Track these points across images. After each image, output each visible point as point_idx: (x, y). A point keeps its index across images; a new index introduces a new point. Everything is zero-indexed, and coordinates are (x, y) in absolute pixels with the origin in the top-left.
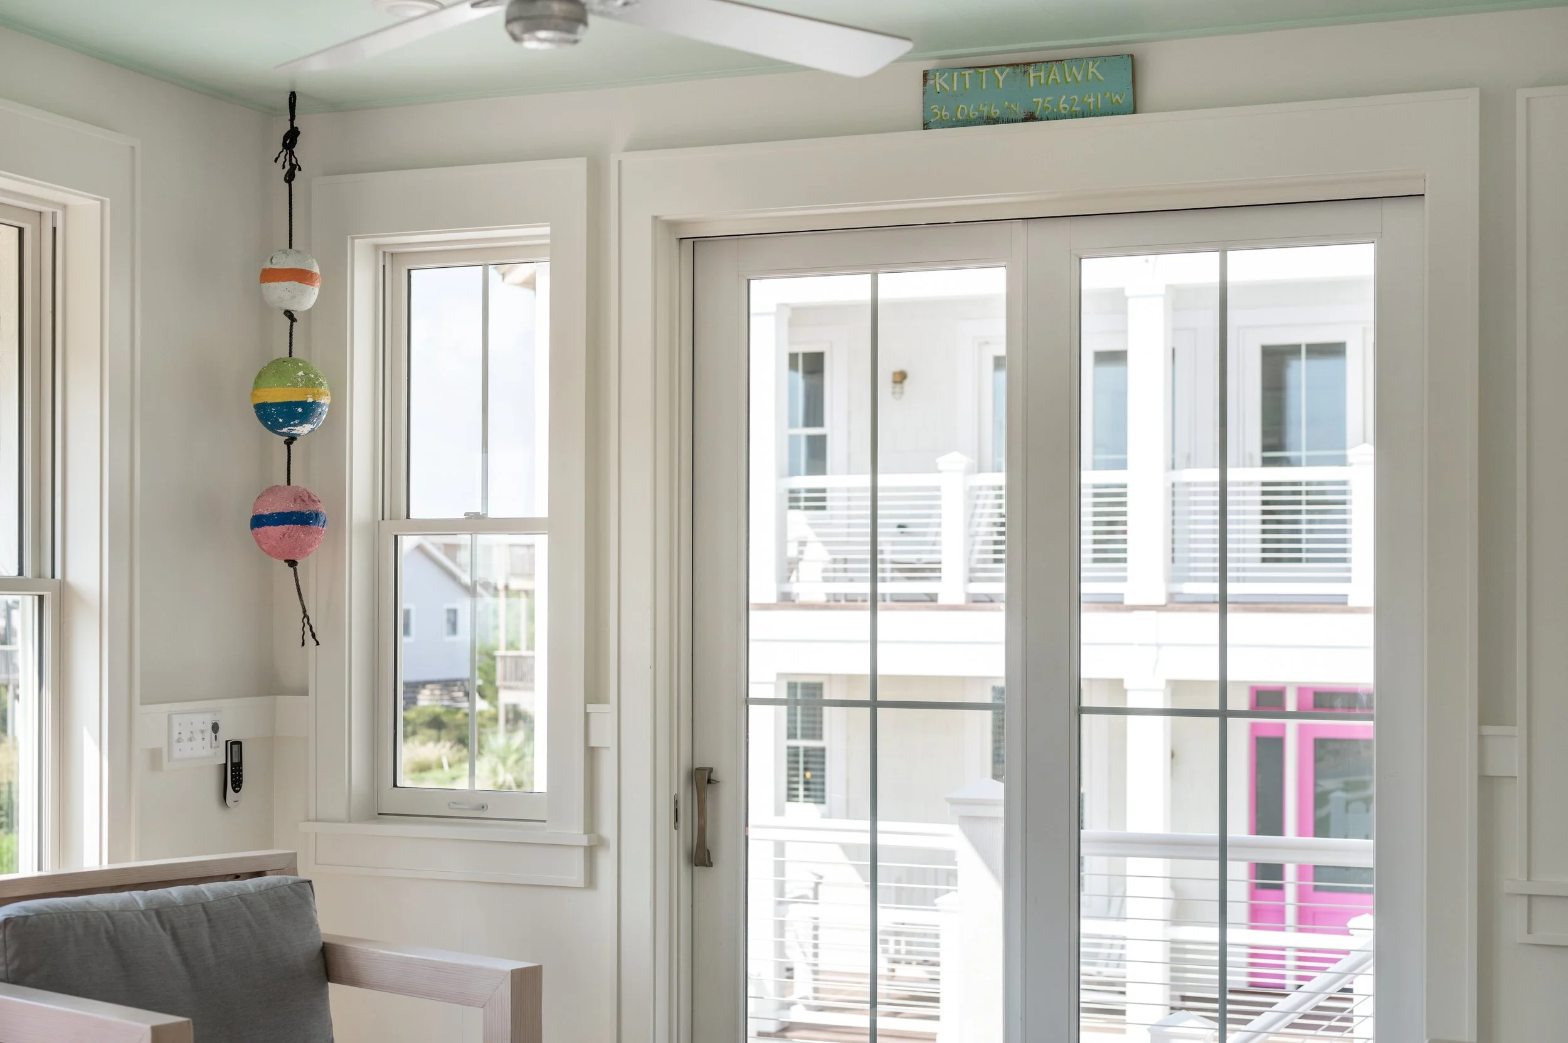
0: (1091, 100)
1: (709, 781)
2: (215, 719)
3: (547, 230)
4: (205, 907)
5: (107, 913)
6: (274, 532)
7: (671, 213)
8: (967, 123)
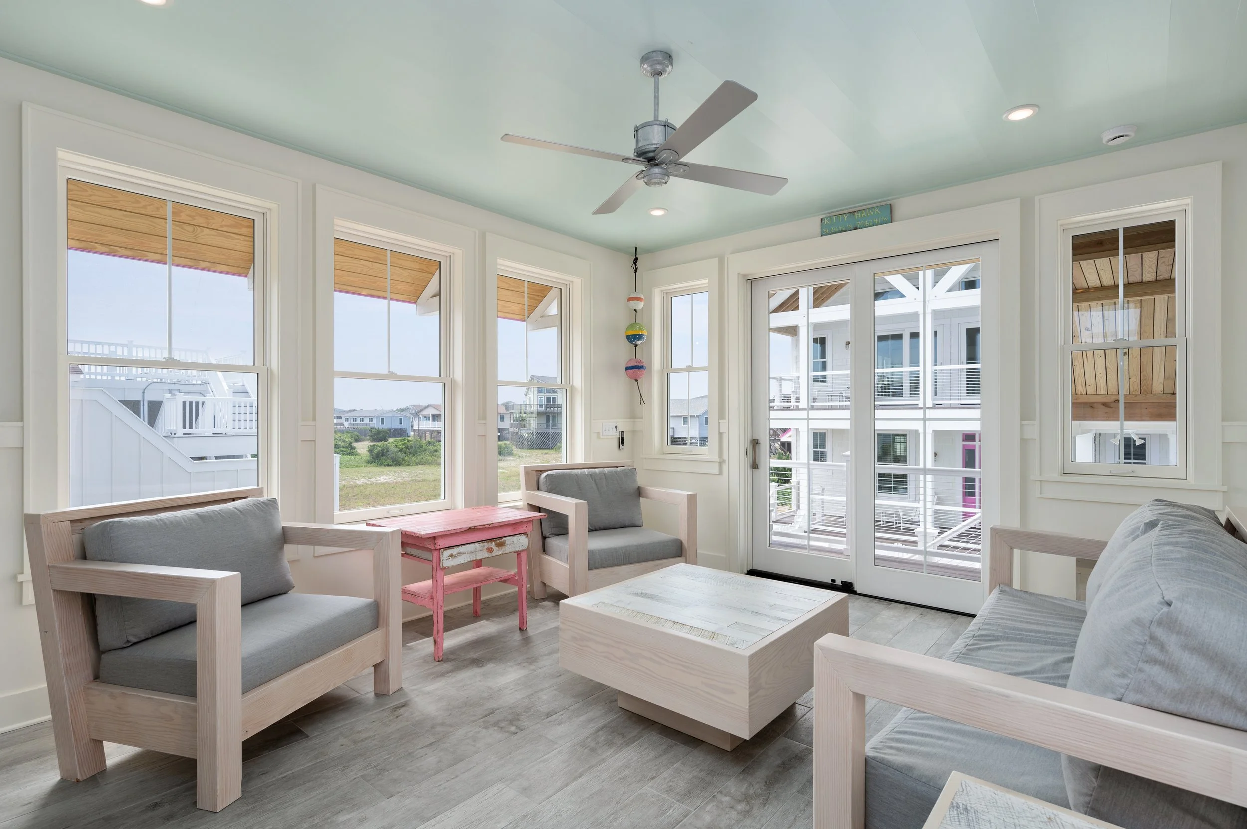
0: (877, 221)
1: (757, 443)
2: (616, 425)
3: (707, 281)
4: (604, 474)
5: (576, 474)
6: (631, 371)
7: (744, 272)
8: (835, 233)
